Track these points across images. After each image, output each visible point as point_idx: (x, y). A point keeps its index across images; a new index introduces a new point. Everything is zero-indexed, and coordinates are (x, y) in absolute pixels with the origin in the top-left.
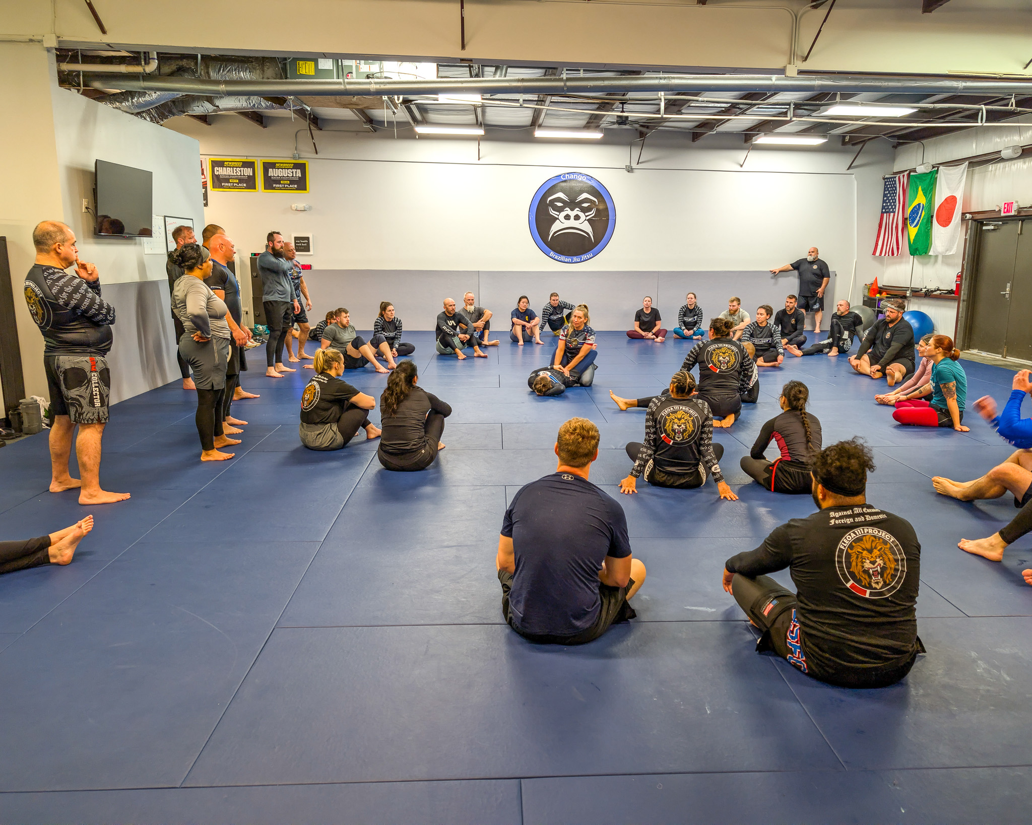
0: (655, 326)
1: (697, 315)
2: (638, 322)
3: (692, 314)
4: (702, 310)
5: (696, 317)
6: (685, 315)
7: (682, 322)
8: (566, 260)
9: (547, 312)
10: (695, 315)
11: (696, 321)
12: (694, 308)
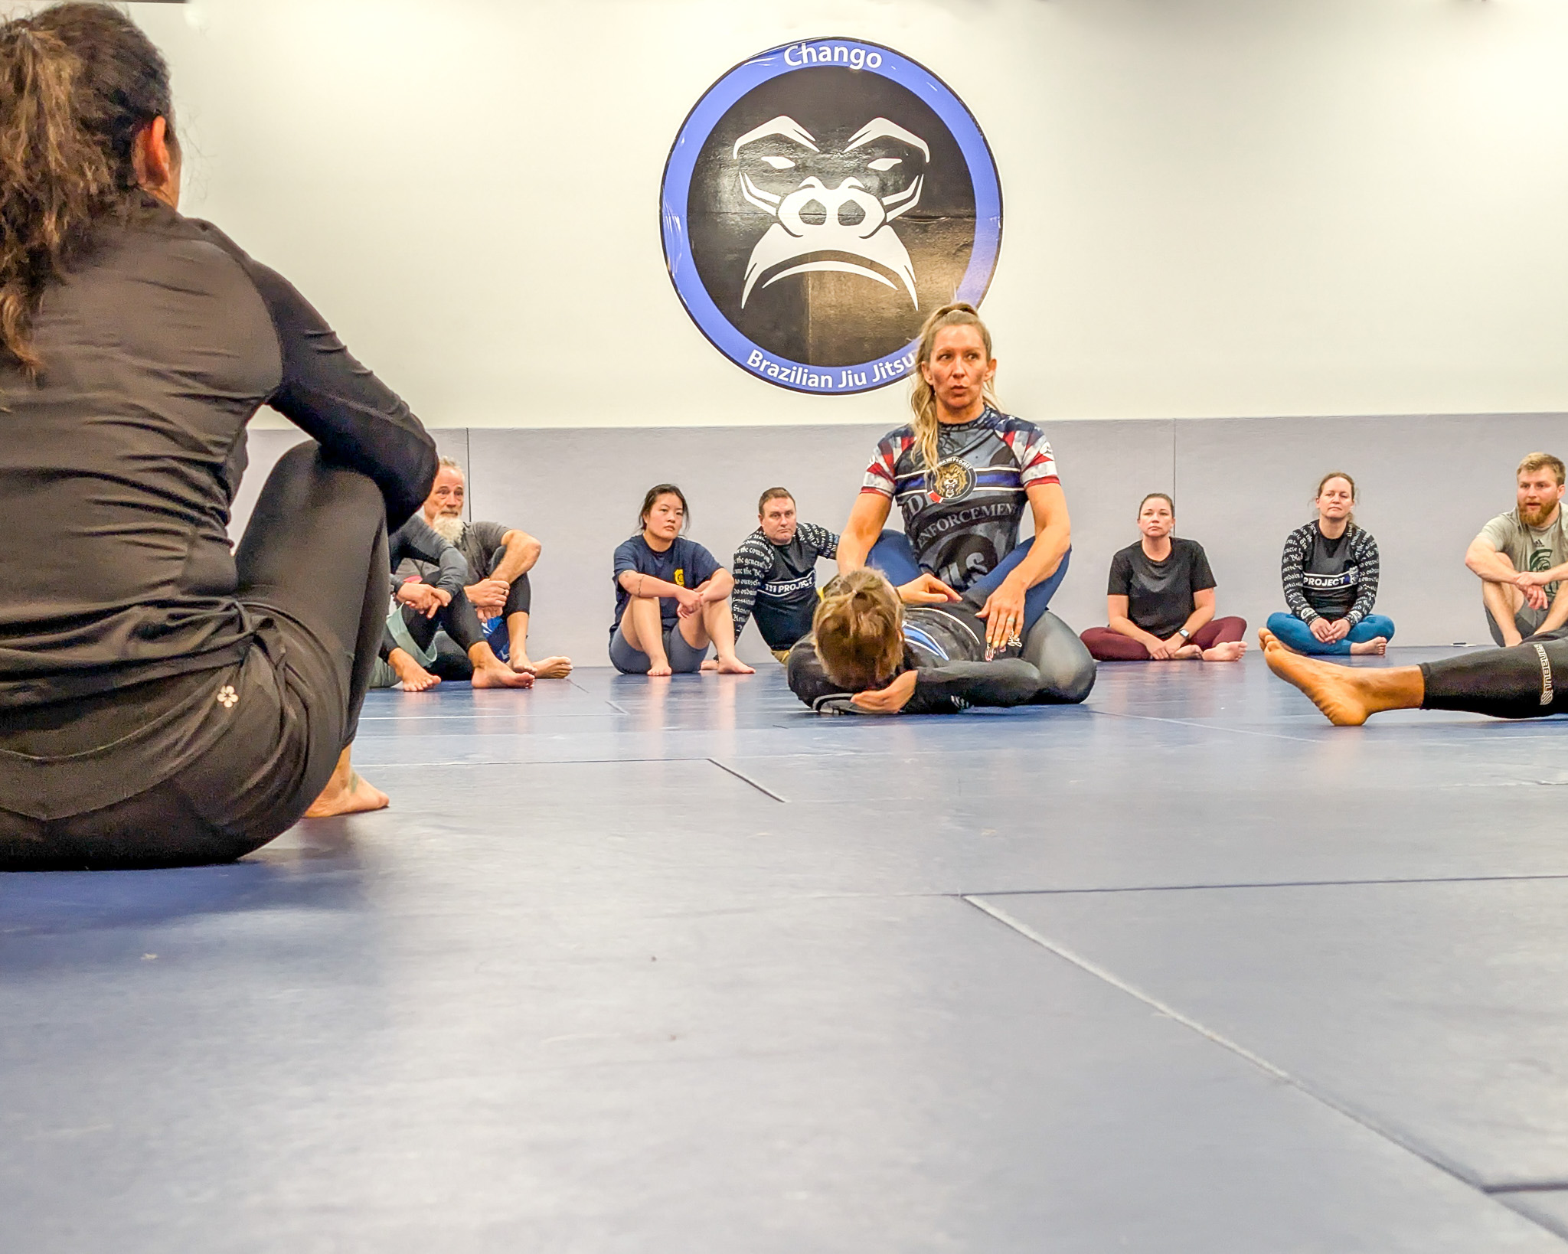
0: (1193, 609)
1: (1357, 563)
2: (1124, 598)
3: (1336, 561)
4: (1376, 541)
5: (1352, 571)
6: (1307, 565)
7: (1298, 589)
8: (814, 382)
9: (751, 567)
10: (1349, 564)
11: (1355, 587)
12: (1343, 536)
